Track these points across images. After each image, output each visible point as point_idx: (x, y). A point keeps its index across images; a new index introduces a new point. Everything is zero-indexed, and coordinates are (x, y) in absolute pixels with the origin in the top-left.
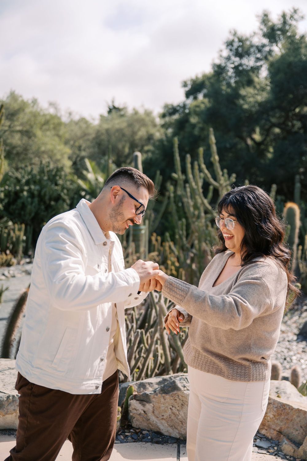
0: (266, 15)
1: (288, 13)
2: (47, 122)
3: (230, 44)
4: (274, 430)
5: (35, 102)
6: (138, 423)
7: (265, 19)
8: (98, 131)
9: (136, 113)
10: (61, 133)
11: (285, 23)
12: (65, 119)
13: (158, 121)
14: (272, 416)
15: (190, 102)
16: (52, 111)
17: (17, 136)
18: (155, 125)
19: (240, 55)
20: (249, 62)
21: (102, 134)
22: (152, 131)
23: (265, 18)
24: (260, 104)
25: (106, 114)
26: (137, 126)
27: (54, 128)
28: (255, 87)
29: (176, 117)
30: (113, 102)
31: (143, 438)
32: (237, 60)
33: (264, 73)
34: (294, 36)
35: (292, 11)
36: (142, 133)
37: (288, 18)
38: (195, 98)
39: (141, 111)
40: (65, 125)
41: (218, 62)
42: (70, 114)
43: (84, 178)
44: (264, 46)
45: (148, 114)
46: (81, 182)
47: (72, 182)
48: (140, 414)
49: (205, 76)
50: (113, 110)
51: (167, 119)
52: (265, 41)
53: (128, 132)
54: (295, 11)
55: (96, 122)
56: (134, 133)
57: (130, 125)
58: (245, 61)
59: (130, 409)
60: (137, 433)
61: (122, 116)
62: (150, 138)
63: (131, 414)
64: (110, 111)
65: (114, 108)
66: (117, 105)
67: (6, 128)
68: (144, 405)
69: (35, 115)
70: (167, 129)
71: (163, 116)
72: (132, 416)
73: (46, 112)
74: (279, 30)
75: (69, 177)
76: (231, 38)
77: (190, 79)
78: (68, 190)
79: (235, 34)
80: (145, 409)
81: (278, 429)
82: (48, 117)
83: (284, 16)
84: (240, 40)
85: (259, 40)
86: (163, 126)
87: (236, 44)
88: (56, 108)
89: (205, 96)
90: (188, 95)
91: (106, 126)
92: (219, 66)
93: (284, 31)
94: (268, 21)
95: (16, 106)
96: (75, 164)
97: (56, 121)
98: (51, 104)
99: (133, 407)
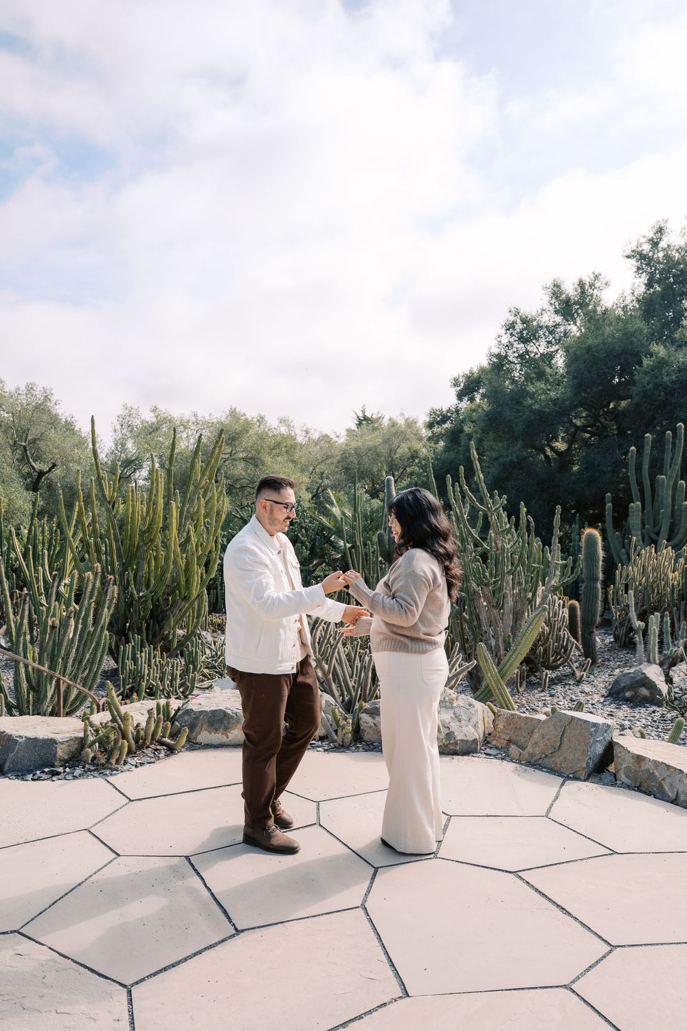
0: (557, 286)
1: (587, 280)
2: (278, 445)
3: (511, 326)
4: (504, 739)
5: (261, 420)
6: (370, 736)
7: (556, 292)
8: (344, 451)
9: (393, 424)
10: (296, 457)
11: (583, 293)
12: (300, 439)
13: (425, 433)
14: (502, 727)
15: (465, 404)
16: (283, 430)
17: (241, 465)
18: (420, 439)
19: (523, 340)
20: (539, 348)
21: (350, 454)
22: (417, 445)
23: (555, 289)
24: (555, 401)
25: (354, 427)
26: (396, 442)
27: (287, 452)
28: (547, 381)
29: (447, 425)
30: (363, 411)
31: (374, 748)
32: (521, 347)
33: (560, 361)
34: (595, 311)
35: (592, 276)
36: (403, 450)
37: (587, 287)
38: (472, 400)
39: (401, 422)
40: (302, 446)
41: (496, 351)
42: (307, 432)
43: (327, 513)
44: (557, 325)
45: (410, 424)
46: (324, 520)
47: (312, 519)
48: (370, 727)
49: (482, 370)
50: (364, 421)
51: (437, 429)
52: (558, 319)
53: (384, 450)
54: (597, 277)
55: (342, 440)
56: (392, 451)
57: (385, 441)
58: (532, 347)
59: (361, 722)
60: (368, 745)
61: (374, 429)
62: (414, 455)
63: (362, 727)
64: (360, 424)
65: (365, 418)
66: (368, 415)
67: (227, 456)
68: (374, 718)
69: (262, 437)
70: (436, 443)
71: (430, 426)
72: (363, 730)
73: (276, 432)
74: (575, 303)
75: (309, 513)
76: (512, 318)
77: (461, 374)
78: (307, 530)
79: (517, 313)
80: (375, 722)
81: (507, 738)
82: (278, 438)
83: (581, 284)
84: (524, 321)
85: (550, 318)
86: (430, 439)
87: (519, 326)
88: (288, 426)
89: (483, 396)
90: (460, 397)
91: (354, 444)
92: (498, 356)
93: (582, 304)
94: (561, 293)
95: (238, 428)
96: (315, 496)
97: (289, 443)
98: (282, 421)
99: (364, 720)
